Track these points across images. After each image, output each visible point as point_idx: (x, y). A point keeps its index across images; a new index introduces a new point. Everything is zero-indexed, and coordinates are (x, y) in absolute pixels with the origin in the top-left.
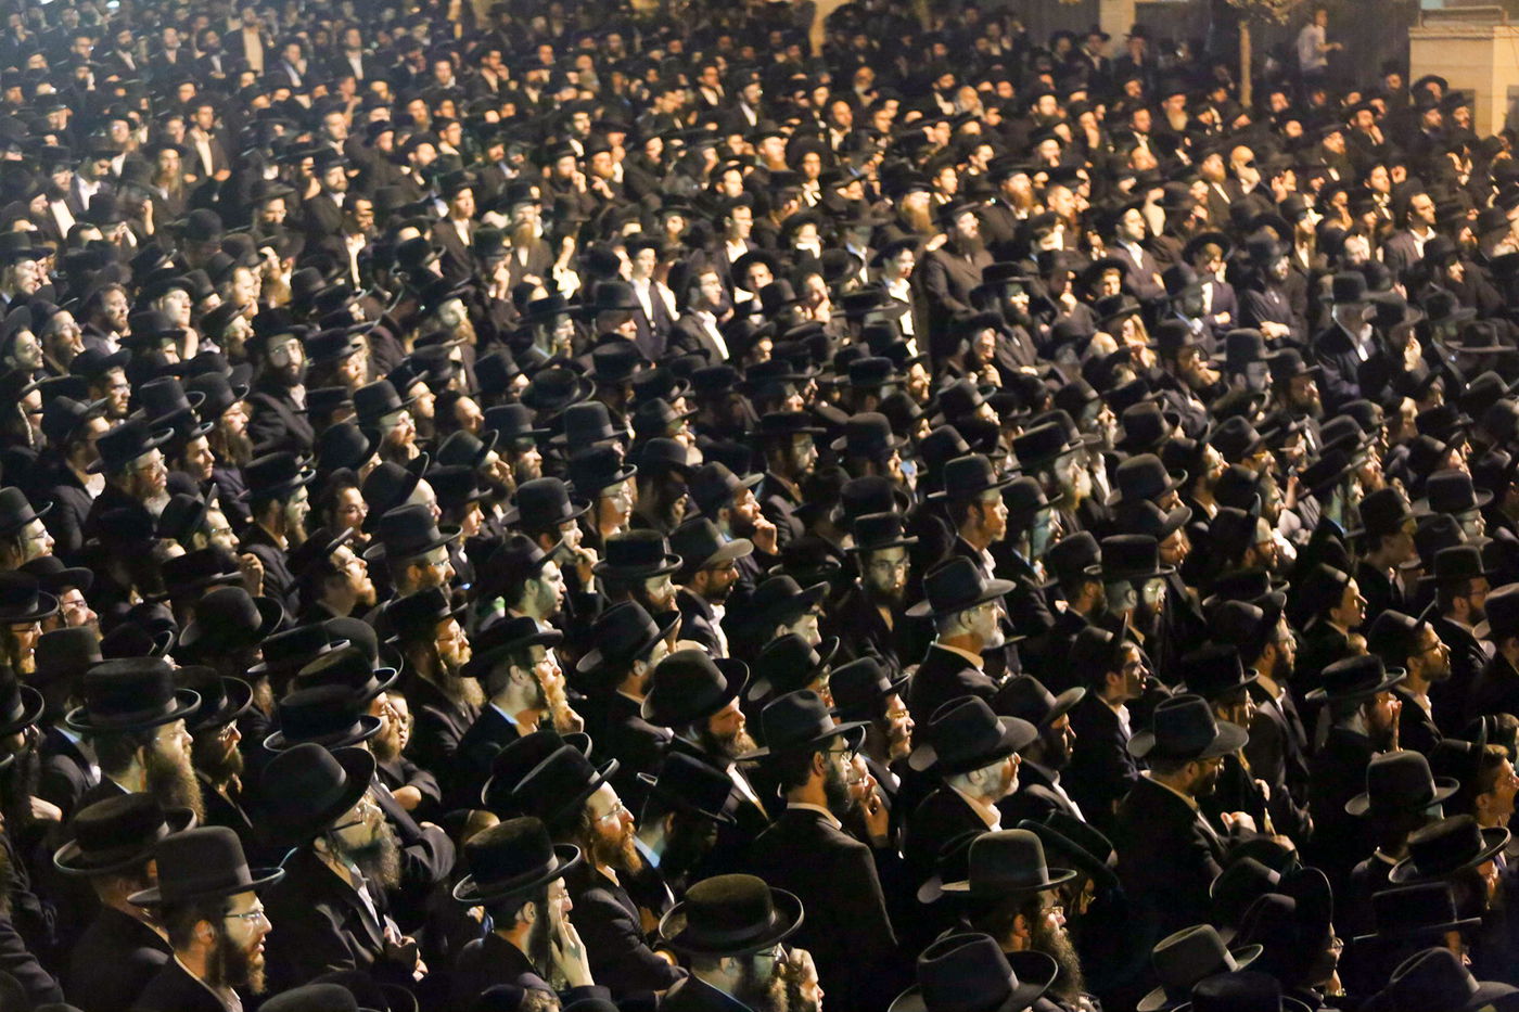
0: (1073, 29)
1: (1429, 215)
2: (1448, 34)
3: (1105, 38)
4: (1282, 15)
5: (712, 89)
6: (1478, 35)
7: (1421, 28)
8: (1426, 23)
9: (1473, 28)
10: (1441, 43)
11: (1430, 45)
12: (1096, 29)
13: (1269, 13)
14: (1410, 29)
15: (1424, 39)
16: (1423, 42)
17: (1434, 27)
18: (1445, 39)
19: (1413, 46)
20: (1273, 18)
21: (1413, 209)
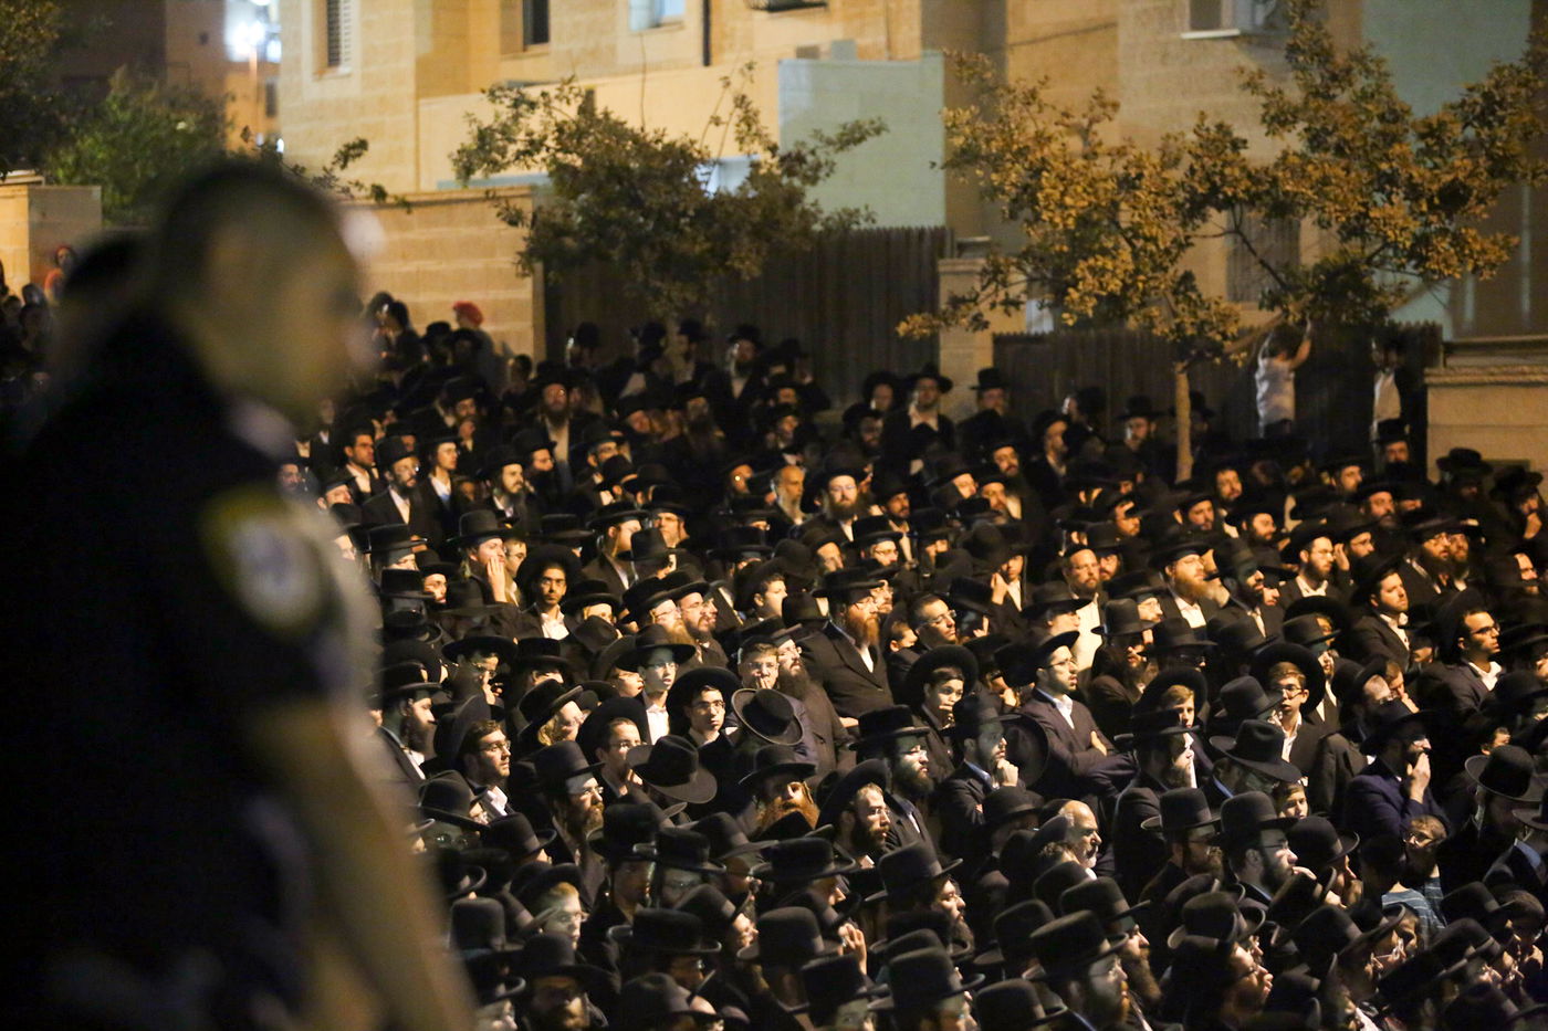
0: (896, 371)
1: (1489, 640)
2: (1486, 379)
3: (945, 385)
4: (1238, 352)
5: (365, 467)
6: (1533, 378)
7: (1441, 369)
8: (1451, 362)
9: (1526, 369)
10: (1474, 391)
11: (1458, 395)
12: (932, 370)
13: (1217, 349)
14: (1427, 370)
15: (1446, 385)
16: (1444, 390)
17: (1465, 366)
18: (1483, 384)
19: (1431, 397)
20: (1225, 357)
21: (1466, 632)
